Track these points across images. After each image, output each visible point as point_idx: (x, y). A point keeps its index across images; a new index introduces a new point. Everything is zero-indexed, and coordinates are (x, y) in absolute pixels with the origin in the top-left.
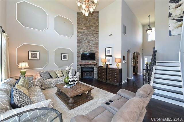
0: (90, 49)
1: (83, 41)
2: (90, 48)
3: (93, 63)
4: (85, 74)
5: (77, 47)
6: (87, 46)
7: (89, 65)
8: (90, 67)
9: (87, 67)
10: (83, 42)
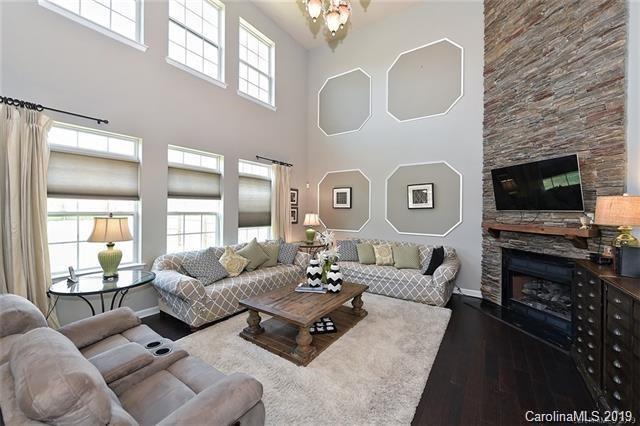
0: (549, 135)
1: (511, 104)
2: (550, 129)
3: (570, 225)
4: (525, 291)
5: (484, 145)
6: (533, 125)
7: (543, 241)
8: (546, 251)
9: (527, 249)
10: (511, 109)
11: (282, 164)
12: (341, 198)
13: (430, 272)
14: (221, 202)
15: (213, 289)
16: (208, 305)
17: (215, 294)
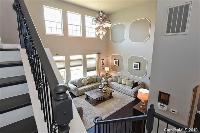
11: (99, 53)
12: (116, 63)
13: (132, 89)
14: (82, 66)
15: (80, 89)
16: (79, 92)
17: (80, 90)
